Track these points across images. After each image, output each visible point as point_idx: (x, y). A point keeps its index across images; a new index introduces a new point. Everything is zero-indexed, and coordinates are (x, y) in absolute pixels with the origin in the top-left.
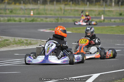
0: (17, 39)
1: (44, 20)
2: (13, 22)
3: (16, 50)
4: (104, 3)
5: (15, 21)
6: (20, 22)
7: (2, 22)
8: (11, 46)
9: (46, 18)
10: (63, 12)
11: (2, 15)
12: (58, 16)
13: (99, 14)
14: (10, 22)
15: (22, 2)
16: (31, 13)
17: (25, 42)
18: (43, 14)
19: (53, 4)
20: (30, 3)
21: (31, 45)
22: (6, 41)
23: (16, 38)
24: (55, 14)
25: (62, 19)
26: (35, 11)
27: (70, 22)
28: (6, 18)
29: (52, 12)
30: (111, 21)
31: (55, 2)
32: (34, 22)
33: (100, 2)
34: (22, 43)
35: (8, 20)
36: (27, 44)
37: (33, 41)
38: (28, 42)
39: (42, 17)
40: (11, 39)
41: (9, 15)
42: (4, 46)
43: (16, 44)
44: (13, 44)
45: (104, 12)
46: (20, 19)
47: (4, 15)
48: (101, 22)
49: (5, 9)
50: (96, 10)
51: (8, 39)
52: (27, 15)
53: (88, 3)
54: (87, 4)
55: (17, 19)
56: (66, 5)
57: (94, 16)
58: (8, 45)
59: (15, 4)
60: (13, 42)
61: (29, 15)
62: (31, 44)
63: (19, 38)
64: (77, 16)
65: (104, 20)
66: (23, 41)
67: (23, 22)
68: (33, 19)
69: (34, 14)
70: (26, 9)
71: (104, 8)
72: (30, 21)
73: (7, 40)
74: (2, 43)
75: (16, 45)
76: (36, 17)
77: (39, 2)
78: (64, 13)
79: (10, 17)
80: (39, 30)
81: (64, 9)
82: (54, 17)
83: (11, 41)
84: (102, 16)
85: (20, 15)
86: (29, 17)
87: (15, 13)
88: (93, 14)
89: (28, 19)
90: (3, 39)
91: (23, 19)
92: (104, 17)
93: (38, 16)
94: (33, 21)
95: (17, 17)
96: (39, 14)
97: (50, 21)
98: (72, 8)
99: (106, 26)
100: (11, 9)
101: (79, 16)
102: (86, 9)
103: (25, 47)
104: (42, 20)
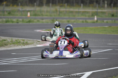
0: (14, 39)
1: (41, 21)
2: (11, 23)
4: (97, 5)
5: (13, 22)
6: (18, 23)
8: (8, 45)
9: (43, 19)
10: (58, 13)
11: (0, 16)
13: (93, 15)
14: (8, 23)
15: (20, 4)
16: (28, 14)
17: (22, 42)
19: (49, 6)
20: (27, 5)
21: (28, 45)
22: (4, 41)
24: (51, 16)
25: (58, 20)
27: (65, 23)
28: (4, 20)
29: (48, 14)
30: (103, 22)
31: (51, 4)
32: (31, 23)
33: (93, 4)
34: (19, 43)
35: (6, 22)
36: (24, 44)
38: (25, 42)
40: (9, 39)
42: (2, 46)
43: (14, 44)
44: (11, 44)
45: (97, 14)
46: (18, 20)
47: (2, 16)
48: (94, 22)
49: (4, 11)
50: (90, 12)
51: (6, 39)
53: (82, 5)
54: (81, 6)
55: (15, 20)
56: (61, 6)
57: (87, 17)
58: (6, 45)
59: (13, 6)
60: (11, 42)
63: (17, 38)
64: (71, 17)
65: (97, 21)
66: (20, 41)
67: (20, 23)
68: (30, 20)
69: (31, 15)
70: (23, 11)
71: (97, 9)
72: (27, 22)
73: (5, 40)
75: (13, 45)
76: (32, 18)
78: (59, 15)
79: (8, 18)
80: (35, 30)
81: (59, 11)
82: (50, 18)
83: (8, 41)
85: (17, 17)
86: (26, 18)
88: (87, 15)
89: (25, 20)
90: (1, 40)
91: (21, 20)
92: (97, 18)
94: (29, 22)
95: (15, 18)
97: (46, 22)
99: (99, 27)
100: (10, 11)
101: (73, 17)
102: (80, 10)
103: (22, 46)
104: (38, 21)
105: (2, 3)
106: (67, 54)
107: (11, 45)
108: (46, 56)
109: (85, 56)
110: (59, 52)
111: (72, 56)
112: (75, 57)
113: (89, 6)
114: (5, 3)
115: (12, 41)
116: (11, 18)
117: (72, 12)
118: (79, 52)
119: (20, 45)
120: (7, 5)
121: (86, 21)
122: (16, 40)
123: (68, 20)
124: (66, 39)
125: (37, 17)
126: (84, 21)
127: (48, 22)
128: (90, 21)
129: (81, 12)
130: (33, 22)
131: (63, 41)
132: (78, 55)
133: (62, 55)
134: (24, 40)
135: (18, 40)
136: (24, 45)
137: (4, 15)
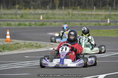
0: (27, 42)
1: (53, 24)
2: (24, 26)
3: (26, 53)
4: (110, 7)
5: (25, 25)
6: (30, 26)
7: (13, 27)
8: (21, 49)
9: (55, 22)
10: (71, 16)
11: (13, 19)
12: (66, 20)
13: (105, 18)
14: (20, 27)
15: (32, 7)
16: (40, 17)
17: (35, 45)
18: (52, 19)
19: (61, 9)
20: (39, 8)
21: (41, 48)
23: (26, 41)
24: (63, 19)
25: (70, 22)
26: (44, 15)
27: (78, 26)
28: (17, 23)
29: (61, 17)
30: (116, 24)
31: (63, 7)
32: (43, 26)
33: (106, 6)
34: (32, 46)
35: (19, 25)
36: (37, 47)
37: (43, 44)
38: (38, 45)
39: (50, 21)
40: (22, 42)
41: (20, 20)
42: (15, 49)
43: (27, 47)
44: (24, 47)
45: (110, 16)
46: (30, 23)
47: (15, 20)
48: (107, 25)
49: (16, 14)
50: (102, 14)
51: (19, 42)
52: (37, 20)
53: (95, 7)
54: (93, 8)
55: (27, 23)
56: (73, 9)
57: (100, 20)
58: (19, 48)
59: (25, 9)
60: (24, 45)
61: (39, 20)
62: (41, 47)
63: (30, 42)
64: (84, 20)
65: (110, 24)
66: (33, 44)
67: (33, 26)
68: (42, 24)
69: (43, 18)
70: (36, 14)
71: (110, 12)
72: (40, 25)
73: (18, 44)
74: (13, 46)
75: (26, 48)
76: (45, 21)
77: (48, 7)
78: (72, 18)
79: (21, 21)
80: (48, 34)
81: (72, 14)
82: (63, 21)
83: (21, 44)
84: (109, 20)
85: (30, 20)
86: (38, 21)
87: (26, 18)
88: (100, 17)
89: (37, 23)
90: (14, 43)
91: (33, 23)
92: (110, 21)
93: (47, 20)
94: (42, 25)
95: (27, 21)
96: (48, 18)
97: (59, 25)
98: (80, 13)
99: (112, 29)
100: (22, 14)
101: (86, 20)
102: (93, 13)
103: (35, 50)
104: (51, 24)
105: (15, 6)
106: (68, 62)
108: (45, 64)
109: (90, 64)
110: (59, 60)
111: (74, 65)
112: (78, 66)
113: (102, 9)
114: (17, 6)
116: (23, 21)
117: (85, 15)
118: (82, 60)
119: (33, 48)
120: (19, 9)
121: (98, 24)
122: (29, 44)
123: (81, 23)
124: (68, 45)
125: (49, 20)
126: (97, 23)
127: (61, 25)
128: (102, 24)
129: (93, 14)
130: (46, 25)
131: (64, 47)
132: (81, 64)
133: (63, 64)
135: (31, 43)
137: (17, 19)
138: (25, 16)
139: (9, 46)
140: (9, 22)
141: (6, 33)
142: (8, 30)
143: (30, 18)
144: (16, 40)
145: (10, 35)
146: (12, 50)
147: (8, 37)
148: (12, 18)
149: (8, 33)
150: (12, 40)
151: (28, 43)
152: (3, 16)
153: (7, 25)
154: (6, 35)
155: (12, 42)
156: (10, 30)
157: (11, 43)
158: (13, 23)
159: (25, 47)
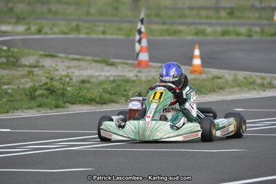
0: (241, 75)
2: (234, 37)
3: (238, 100)
5: (238, 34)
6: (250, 36)
7: (209, 38)
8: (227, 90)
11: (209, 21)
14: (227, 38)
16: (274, 16)
17: (259, 81)
21: (272, 90)
22: (216, 80)
23: (238, 72)
34: (251, 85)
35: (224, 33)
36: (263, 87)
38: (266, 82)
40: (228, 75)
41: (226, 21)
42: (212, 91)
43: (240, 86)
44: (232, 87)
46: (250, 31)
47: (214, 21)
49: (217, 9)
51: (222, 74)
52: (265, 22)
58: (221, 88)
60: (233, 81)
61: (270, 22)
62: (272, 88)
63: (247, 74)
66: (254, 80)
67: (256, 37)
70: (264, 9)
72: (272, 35)
73: (219, 78)
74: (208, 83)
75: (238, 88)
79: (228, 25)
83: (227, 80)
85: (250, 22)
86: (269, 25)
89: (267, 29)
90: (210, 76)
91: (257, 29)
95: (243, 25)
100: (232, 8)
103: (258, 93)
107: (233, 90)
115: (235, 80)
116: (234, 25)
119: (255, 89)
122: (245, 78)
134: (263, 78)
135: (251, 76)
136: (264, 89)
137: (218, 18)
138: (237, 13)
139: (197, 82)
140: (200, 27)
141: (193, 52)
142: (197, 46)
143: (249, 18)
144: (216, 70)
145: (202, 57)
146: (206, 94)
147: (197, 62)
148: (207, 17)
149: (197, 52)
150: (207, 69)
151: (243, 76)
152: (187, 12)
153: (197, 34)
154: (192, 57)
155: (206, 73)
156: (201, 45)
157: (204, 76)
158: (209, 29)
159: (237, 86)
